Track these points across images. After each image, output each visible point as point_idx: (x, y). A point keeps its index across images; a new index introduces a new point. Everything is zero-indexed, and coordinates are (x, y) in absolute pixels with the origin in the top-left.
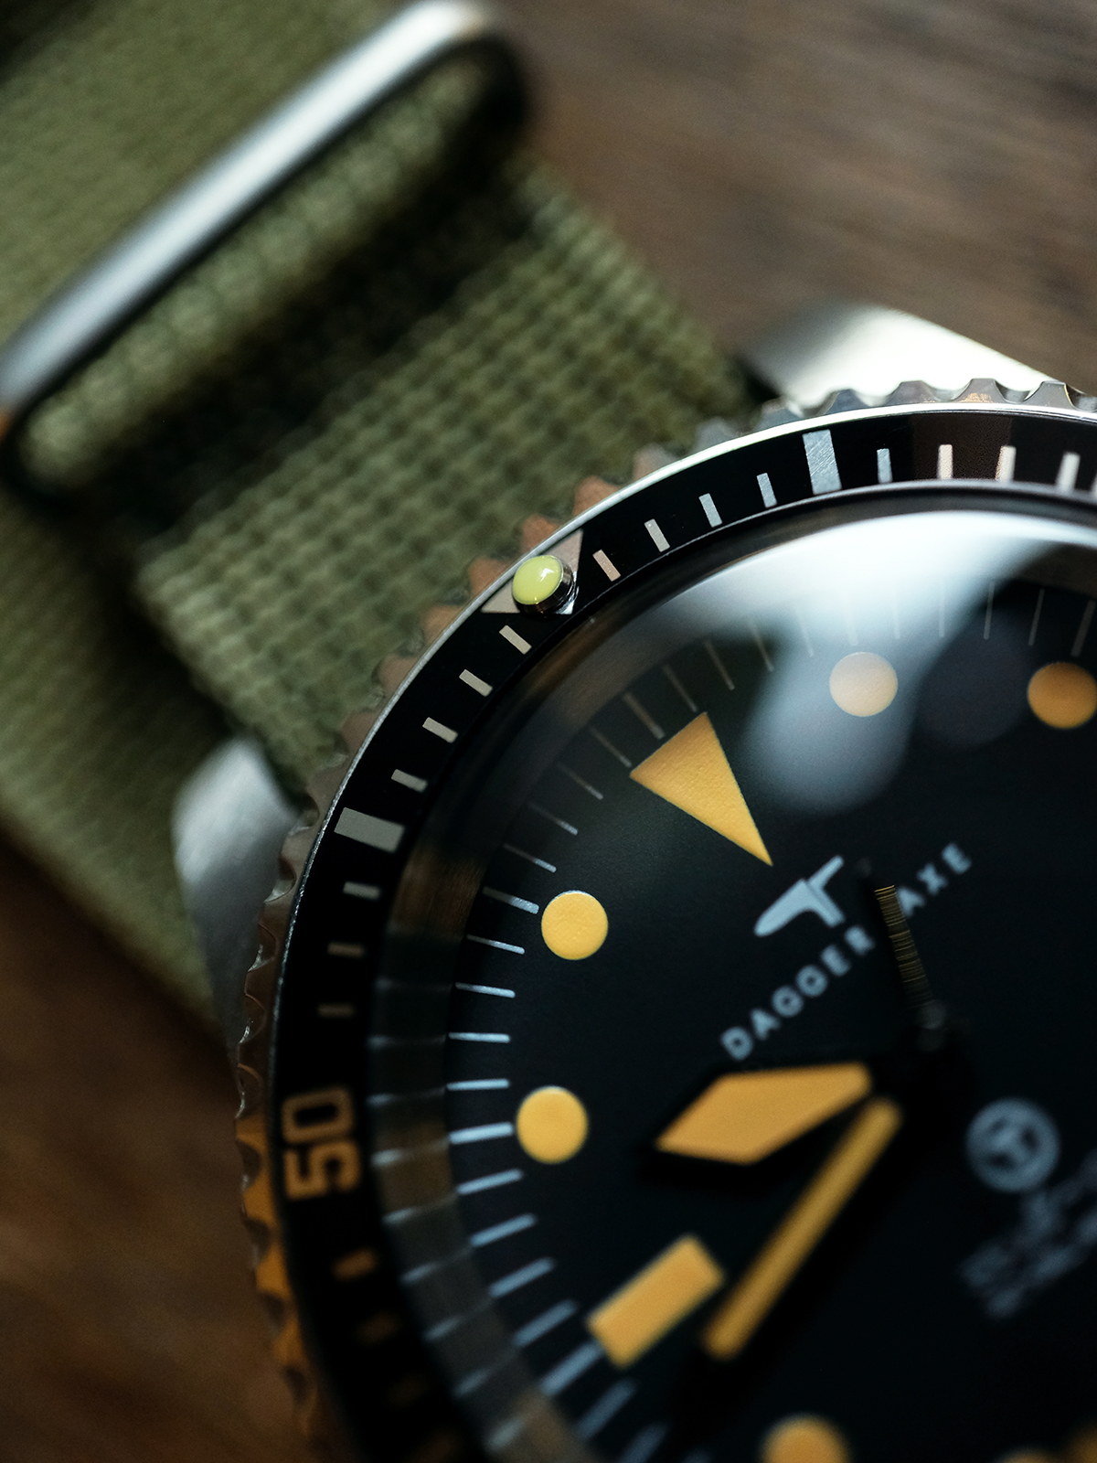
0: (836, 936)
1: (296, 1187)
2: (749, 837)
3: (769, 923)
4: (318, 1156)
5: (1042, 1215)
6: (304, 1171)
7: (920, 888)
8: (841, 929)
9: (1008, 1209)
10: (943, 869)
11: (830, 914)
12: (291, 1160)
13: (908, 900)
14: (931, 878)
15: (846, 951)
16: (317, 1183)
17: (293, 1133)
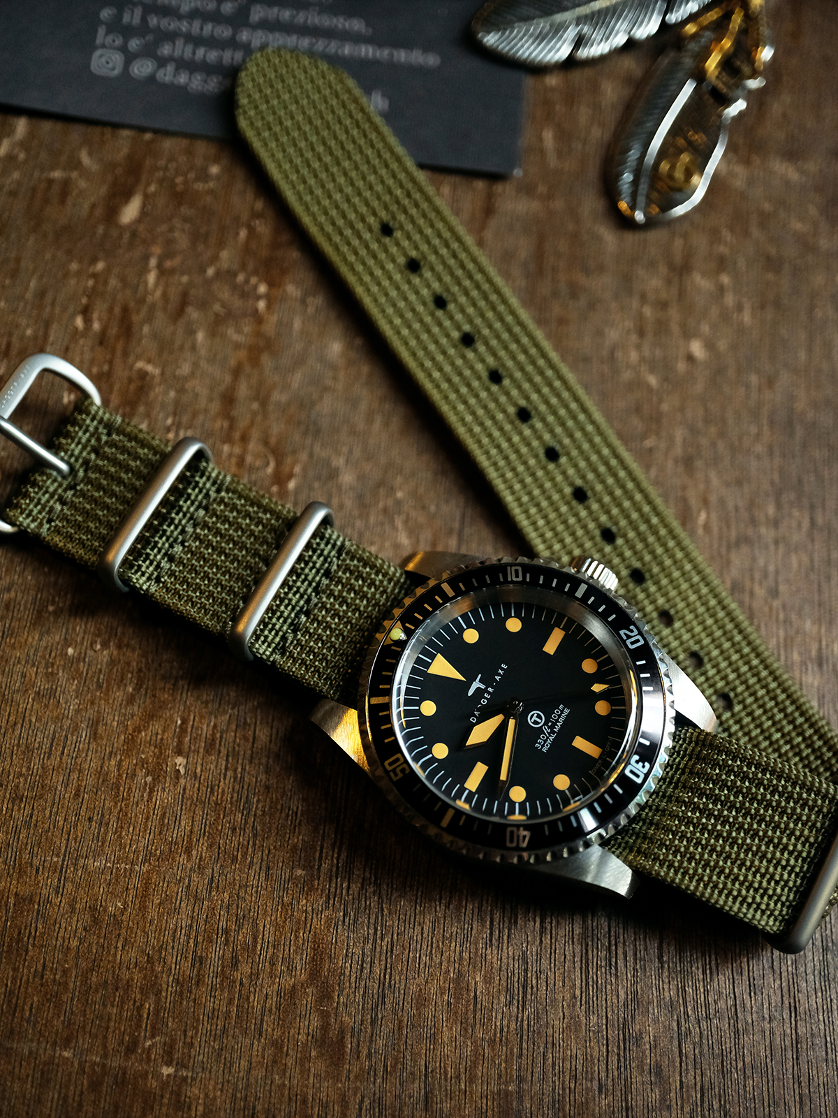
0: (486, 691)
1: (395, 779)
2: (461, 677)
3: (470, 693)
4: (398, 770)
5: (546, 730)
6: (396, 775)
7: (499, 675)
8: (486, 688)
9: (540, 730)
10: (502, 669)
11: (483, 687)
12: (392, 774)
13: (498, 678)
14: (501, 672)
15: (489, 693)
16: (400, 775)
17: (389, 768)
